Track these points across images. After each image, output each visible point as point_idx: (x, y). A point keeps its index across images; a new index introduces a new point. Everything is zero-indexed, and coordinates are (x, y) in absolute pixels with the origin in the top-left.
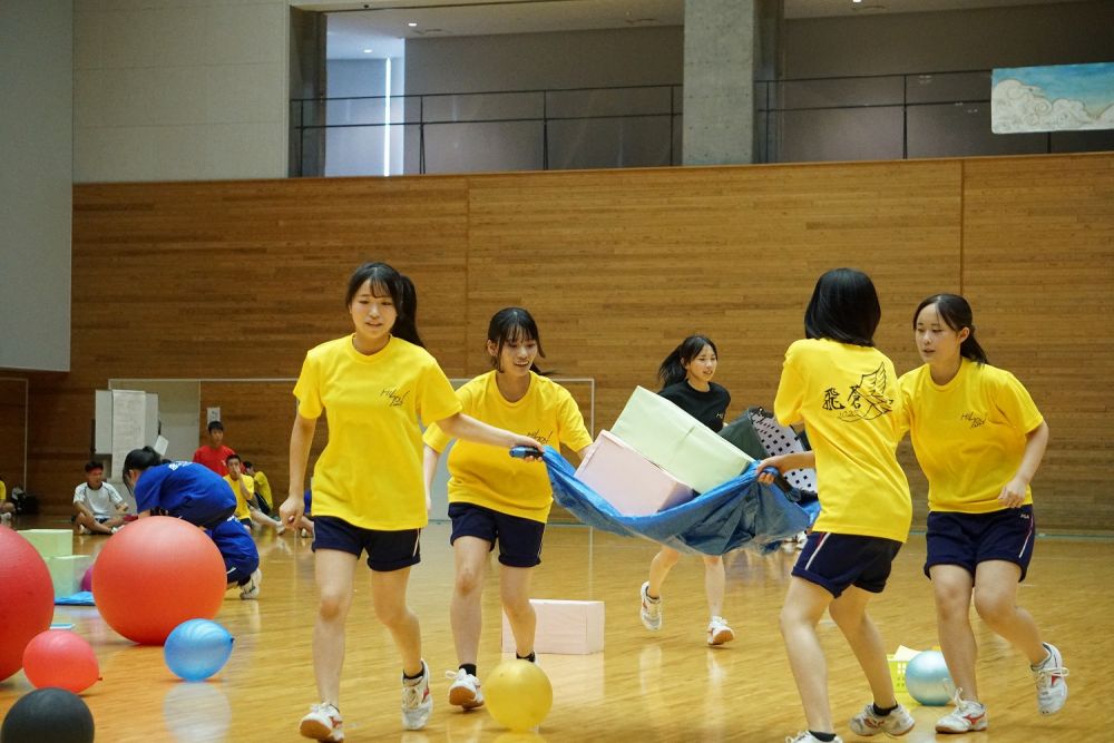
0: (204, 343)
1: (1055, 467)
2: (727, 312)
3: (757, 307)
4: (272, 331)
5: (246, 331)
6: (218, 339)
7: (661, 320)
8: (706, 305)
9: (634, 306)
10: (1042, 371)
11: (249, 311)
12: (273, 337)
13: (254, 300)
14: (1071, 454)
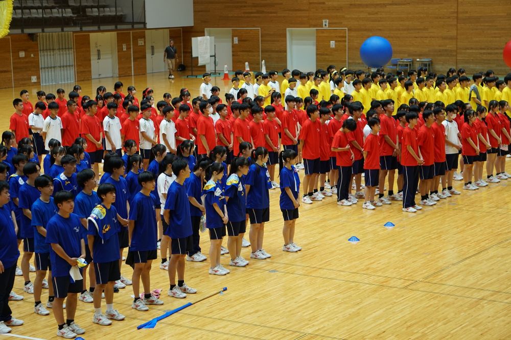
0: (232, 17)
1: (485, 56)
2: (387, 6)
3: (396, 5)
4: (252, 13)
5: (244, 13)
6: (236, 15)
7: (367, 9)
8: (381, 4)
9: (359, 5)
10: (482, 24)
11: (245, 6)
12: (252, 15)
13: (246, 3)
14: (489, 51)
